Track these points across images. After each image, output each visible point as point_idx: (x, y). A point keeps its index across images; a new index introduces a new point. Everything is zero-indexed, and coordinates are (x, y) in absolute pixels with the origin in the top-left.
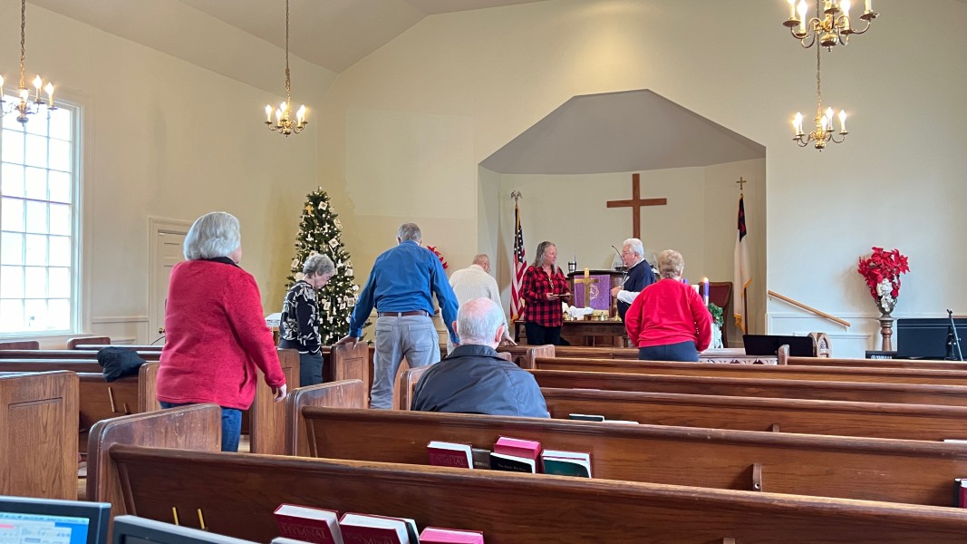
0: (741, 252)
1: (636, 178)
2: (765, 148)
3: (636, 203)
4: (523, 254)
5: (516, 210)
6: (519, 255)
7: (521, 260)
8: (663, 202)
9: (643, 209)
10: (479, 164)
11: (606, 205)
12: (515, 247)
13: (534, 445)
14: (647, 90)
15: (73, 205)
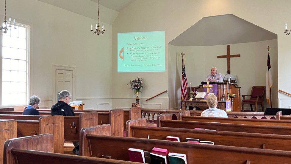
0: (269, 75)
1: (228, 47)
2: (277, 35)
3: (228, 56)
4: (185, 76)
5: (183, 60)
6: (184, 76)
7: (185, 78)
8: (239, 56)
9: (231, 59)
10: (169, 43)
11: (217, 57)
12: (182, 73)
13: (165, 151)
14: (231, 14)
15: (26, 61)
